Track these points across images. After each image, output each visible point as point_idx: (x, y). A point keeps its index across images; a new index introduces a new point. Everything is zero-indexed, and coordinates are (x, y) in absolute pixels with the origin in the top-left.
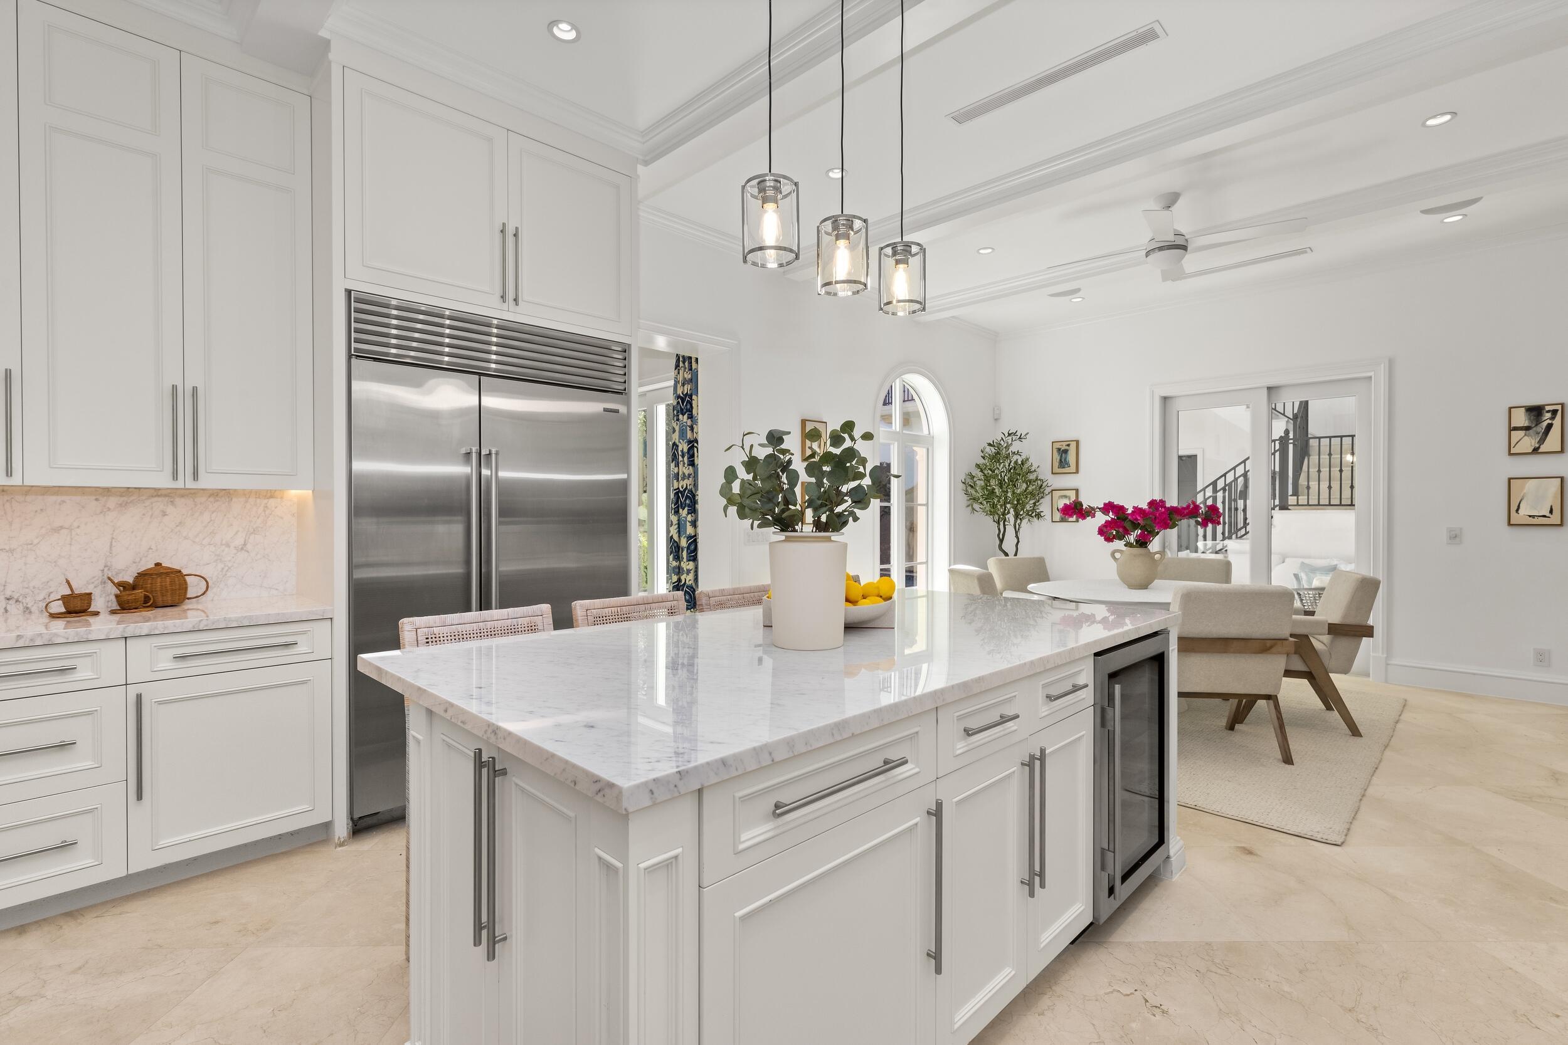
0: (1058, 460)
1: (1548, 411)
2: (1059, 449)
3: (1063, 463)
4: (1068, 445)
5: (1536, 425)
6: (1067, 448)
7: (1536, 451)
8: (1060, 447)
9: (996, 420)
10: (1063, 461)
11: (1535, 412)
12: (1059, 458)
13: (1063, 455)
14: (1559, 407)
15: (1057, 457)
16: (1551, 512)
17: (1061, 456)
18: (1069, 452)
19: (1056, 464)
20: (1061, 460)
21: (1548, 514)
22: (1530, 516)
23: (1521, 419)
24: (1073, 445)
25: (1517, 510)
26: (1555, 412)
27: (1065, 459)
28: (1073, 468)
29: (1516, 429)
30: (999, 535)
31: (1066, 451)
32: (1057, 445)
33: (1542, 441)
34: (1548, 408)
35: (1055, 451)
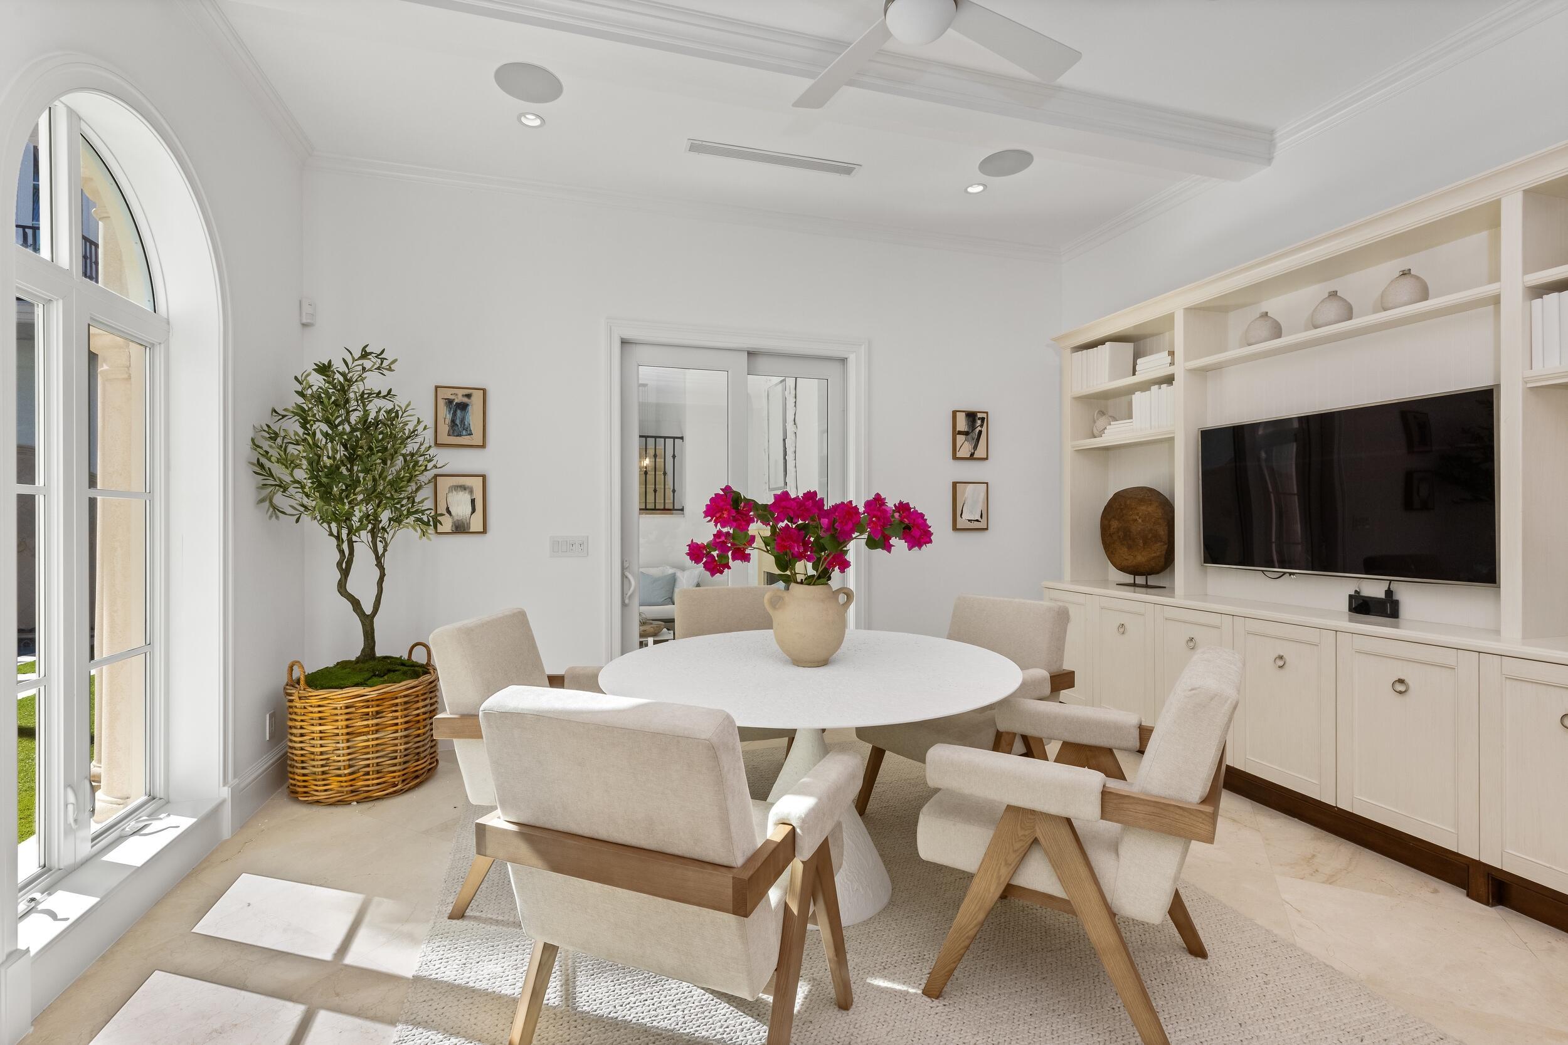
0: (448, 421)
1: (979, 419)
2: (450, 402)
3: (458, 427)
4: (469, 396)
5: (972, 431)
6: (465, 400)
7: (972, 457)
8: (452, 397)
9: (304, 325)
10: (458, 422)
11: (971, 416)
12: (449, 417)
13: (459, 412)
14: (984, 415)
15: (445, 414)
16: (981, 517)
17: (455, 414)
18: (470, 408)
19: (444, 428)
20: (453, 421)
21: (979, 519)
22: (969, 520)
23: (962, 425)
24: (477, 397)
25: (961, 515)
26: (983, 419)
27: (462, 421)
28: (477, 439)
29: (960, 433)
30: (339, 564)
31: (463, 407)
32: (448, 394)
33: (975, 447)
34: (979, 415)
35: (441, 403)
